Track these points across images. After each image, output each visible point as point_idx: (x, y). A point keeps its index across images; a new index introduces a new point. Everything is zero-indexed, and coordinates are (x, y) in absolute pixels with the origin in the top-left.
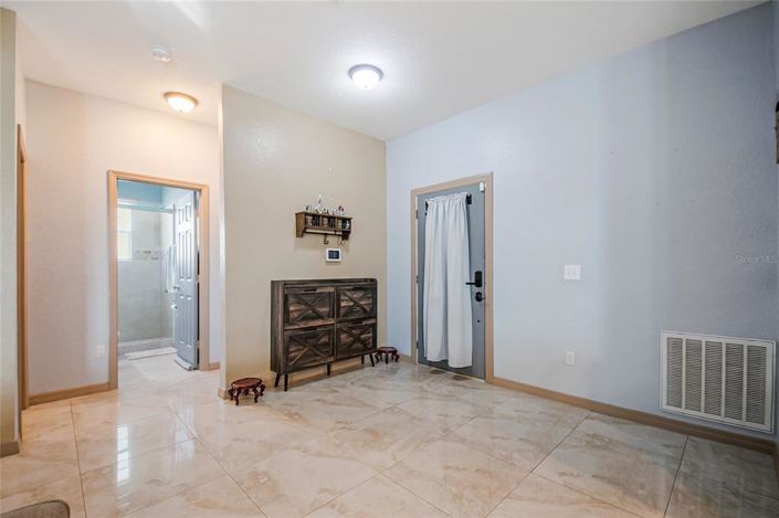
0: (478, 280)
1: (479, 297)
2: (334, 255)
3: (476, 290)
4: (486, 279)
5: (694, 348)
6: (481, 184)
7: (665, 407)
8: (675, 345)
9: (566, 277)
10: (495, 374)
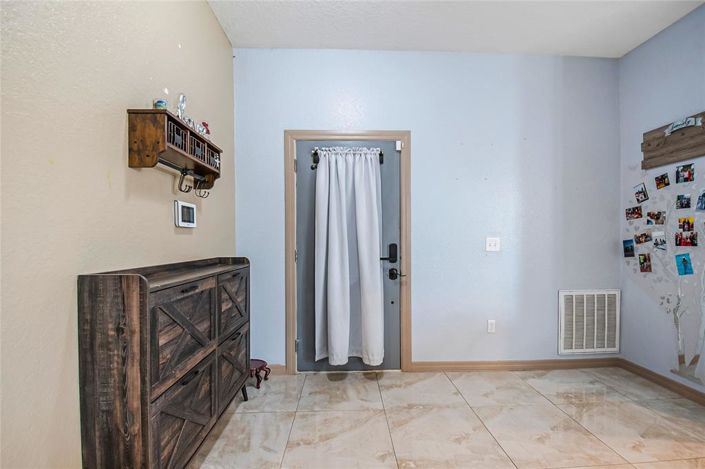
0: (392, 254)
1: (393, 275)
2: (188, 215)
3: (390, 265)
4: (403, 253)
5: (580, 300)
6: (398, 144)
7: (562, 351)
8: (569, 299)
9: (488, 249)
10: (413, 361)
